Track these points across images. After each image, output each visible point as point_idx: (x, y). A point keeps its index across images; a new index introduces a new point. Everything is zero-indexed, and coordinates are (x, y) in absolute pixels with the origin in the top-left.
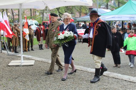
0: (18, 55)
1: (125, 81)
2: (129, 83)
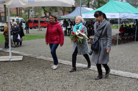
0: (6, 51)
2: (114, 77)
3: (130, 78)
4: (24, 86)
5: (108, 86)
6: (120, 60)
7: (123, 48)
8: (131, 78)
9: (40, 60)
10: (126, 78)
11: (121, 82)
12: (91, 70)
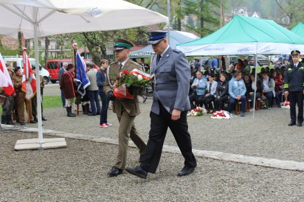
1: (256, 165)
2: (264, 170)
3: (297, 170)
4: (92, 193)
5: (258, 186)
6: (265, 141)
7: (267, 118)
8: (299, 171)
9: (104, 144)
10: (289, 172)
11: (279, 179)
12: (215, 159)
